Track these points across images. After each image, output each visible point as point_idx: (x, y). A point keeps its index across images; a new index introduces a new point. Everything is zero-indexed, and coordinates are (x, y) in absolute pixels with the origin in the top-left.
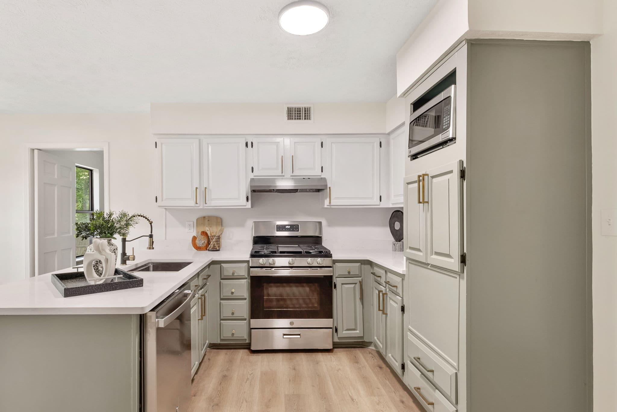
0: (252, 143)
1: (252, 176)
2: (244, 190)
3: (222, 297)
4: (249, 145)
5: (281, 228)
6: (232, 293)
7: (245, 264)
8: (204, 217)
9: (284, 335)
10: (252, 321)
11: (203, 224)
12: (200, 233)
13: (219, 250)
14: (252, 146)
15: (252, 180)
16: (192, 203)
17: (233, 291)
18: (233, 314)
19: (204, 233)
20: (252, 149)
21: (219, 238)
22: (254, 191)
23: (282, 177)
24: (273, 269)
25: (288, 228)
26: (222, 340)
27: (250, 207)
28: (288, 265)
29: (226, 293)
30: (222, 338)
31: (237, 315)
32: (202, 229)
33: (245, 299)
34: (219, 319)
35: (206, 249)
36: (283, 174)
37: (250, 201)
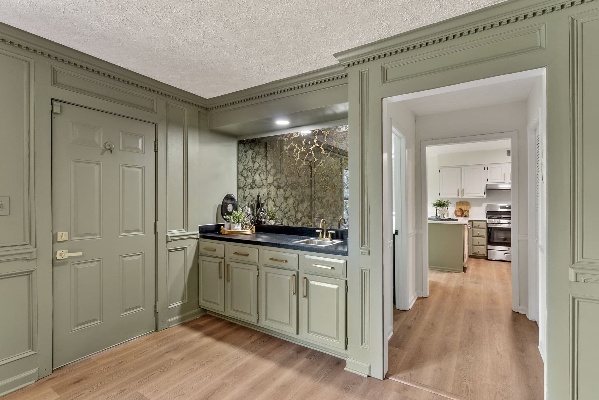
0: (487, 168)
1: (487, 183)
2: (483, 189)
3: (473, 235)
4: (486, 169)
5: (502, 207)
6: (478, 234)
7: (485, 222)
8: (460, 202)
9: (505, 254)
10: (488, 246)
11: (460, 205)
12: (458, 209)
13: (468, 217)
14: (487, 169)
15: (487, 185)
16: (456, 196)
17: (479, 233)
18: (478, 243)
19: (461, 210)
20: (487, 171)
21: (468, 211)
22: (487, 190)
23: (504, 183)
24: (500, 224)
25: (507, 207)
26: (473, 254)
27: (486, 197)
28: (507, 223)
29: (475, 234)
30: (473, 253)
31: (480, 243)
32: (459, 207)
33: (485, 237)
34: (471, 245)
35: (462, 216)
36: (505, 182)
37: (486, 195)
